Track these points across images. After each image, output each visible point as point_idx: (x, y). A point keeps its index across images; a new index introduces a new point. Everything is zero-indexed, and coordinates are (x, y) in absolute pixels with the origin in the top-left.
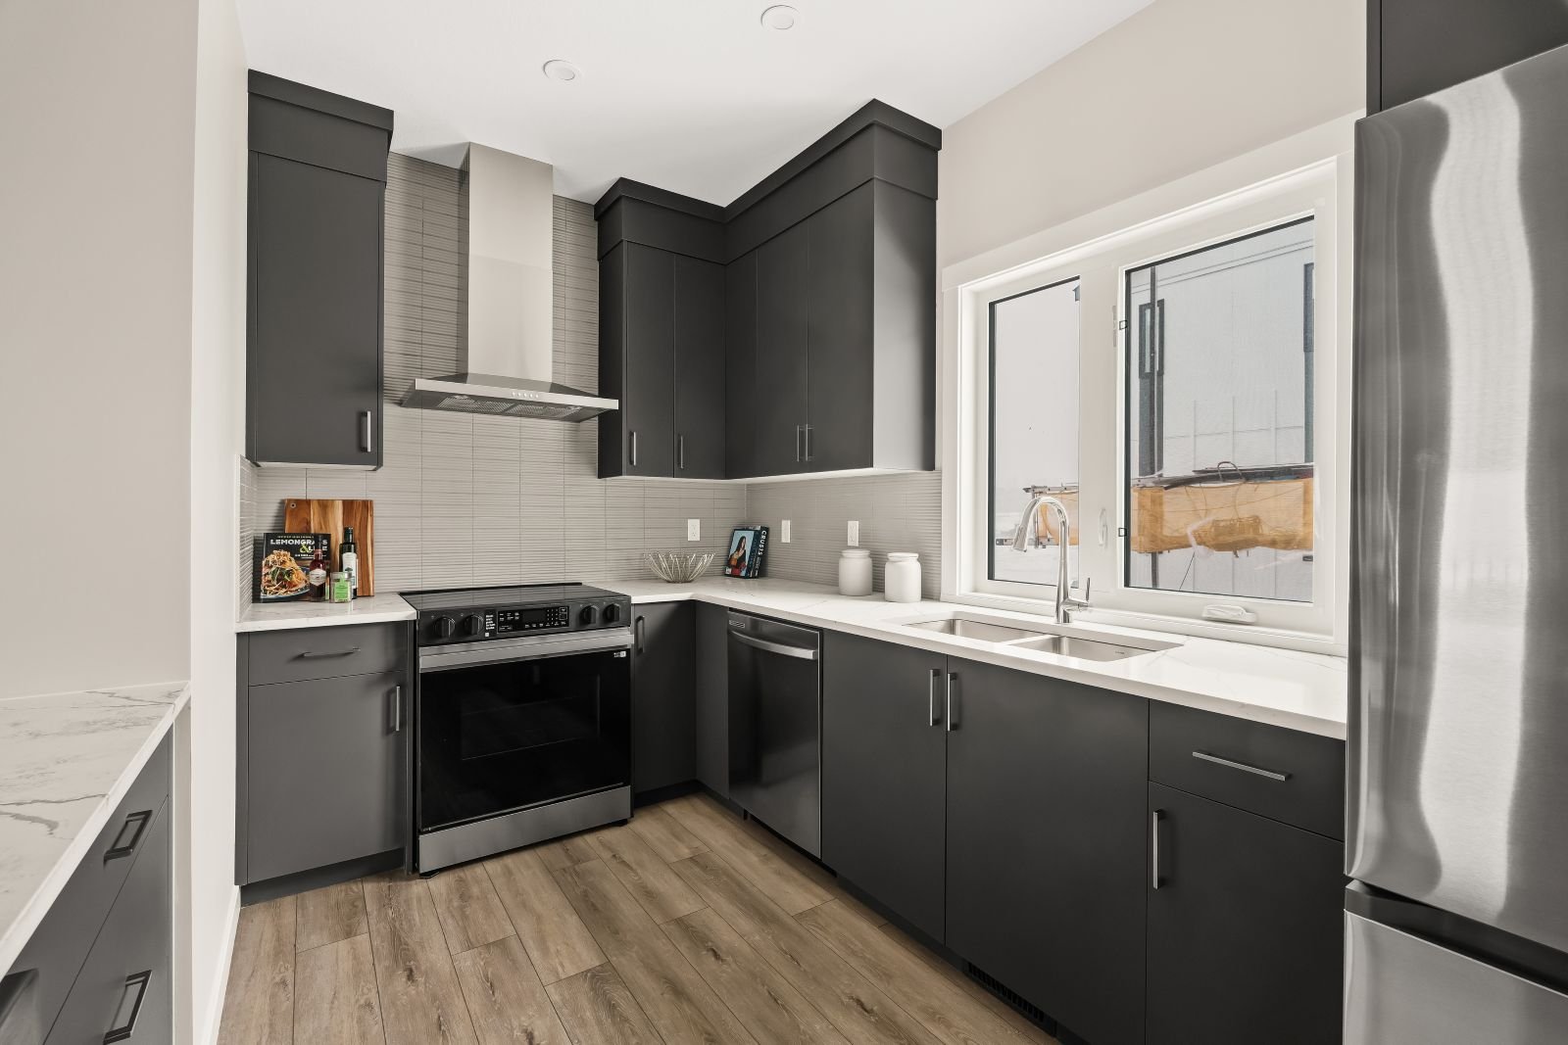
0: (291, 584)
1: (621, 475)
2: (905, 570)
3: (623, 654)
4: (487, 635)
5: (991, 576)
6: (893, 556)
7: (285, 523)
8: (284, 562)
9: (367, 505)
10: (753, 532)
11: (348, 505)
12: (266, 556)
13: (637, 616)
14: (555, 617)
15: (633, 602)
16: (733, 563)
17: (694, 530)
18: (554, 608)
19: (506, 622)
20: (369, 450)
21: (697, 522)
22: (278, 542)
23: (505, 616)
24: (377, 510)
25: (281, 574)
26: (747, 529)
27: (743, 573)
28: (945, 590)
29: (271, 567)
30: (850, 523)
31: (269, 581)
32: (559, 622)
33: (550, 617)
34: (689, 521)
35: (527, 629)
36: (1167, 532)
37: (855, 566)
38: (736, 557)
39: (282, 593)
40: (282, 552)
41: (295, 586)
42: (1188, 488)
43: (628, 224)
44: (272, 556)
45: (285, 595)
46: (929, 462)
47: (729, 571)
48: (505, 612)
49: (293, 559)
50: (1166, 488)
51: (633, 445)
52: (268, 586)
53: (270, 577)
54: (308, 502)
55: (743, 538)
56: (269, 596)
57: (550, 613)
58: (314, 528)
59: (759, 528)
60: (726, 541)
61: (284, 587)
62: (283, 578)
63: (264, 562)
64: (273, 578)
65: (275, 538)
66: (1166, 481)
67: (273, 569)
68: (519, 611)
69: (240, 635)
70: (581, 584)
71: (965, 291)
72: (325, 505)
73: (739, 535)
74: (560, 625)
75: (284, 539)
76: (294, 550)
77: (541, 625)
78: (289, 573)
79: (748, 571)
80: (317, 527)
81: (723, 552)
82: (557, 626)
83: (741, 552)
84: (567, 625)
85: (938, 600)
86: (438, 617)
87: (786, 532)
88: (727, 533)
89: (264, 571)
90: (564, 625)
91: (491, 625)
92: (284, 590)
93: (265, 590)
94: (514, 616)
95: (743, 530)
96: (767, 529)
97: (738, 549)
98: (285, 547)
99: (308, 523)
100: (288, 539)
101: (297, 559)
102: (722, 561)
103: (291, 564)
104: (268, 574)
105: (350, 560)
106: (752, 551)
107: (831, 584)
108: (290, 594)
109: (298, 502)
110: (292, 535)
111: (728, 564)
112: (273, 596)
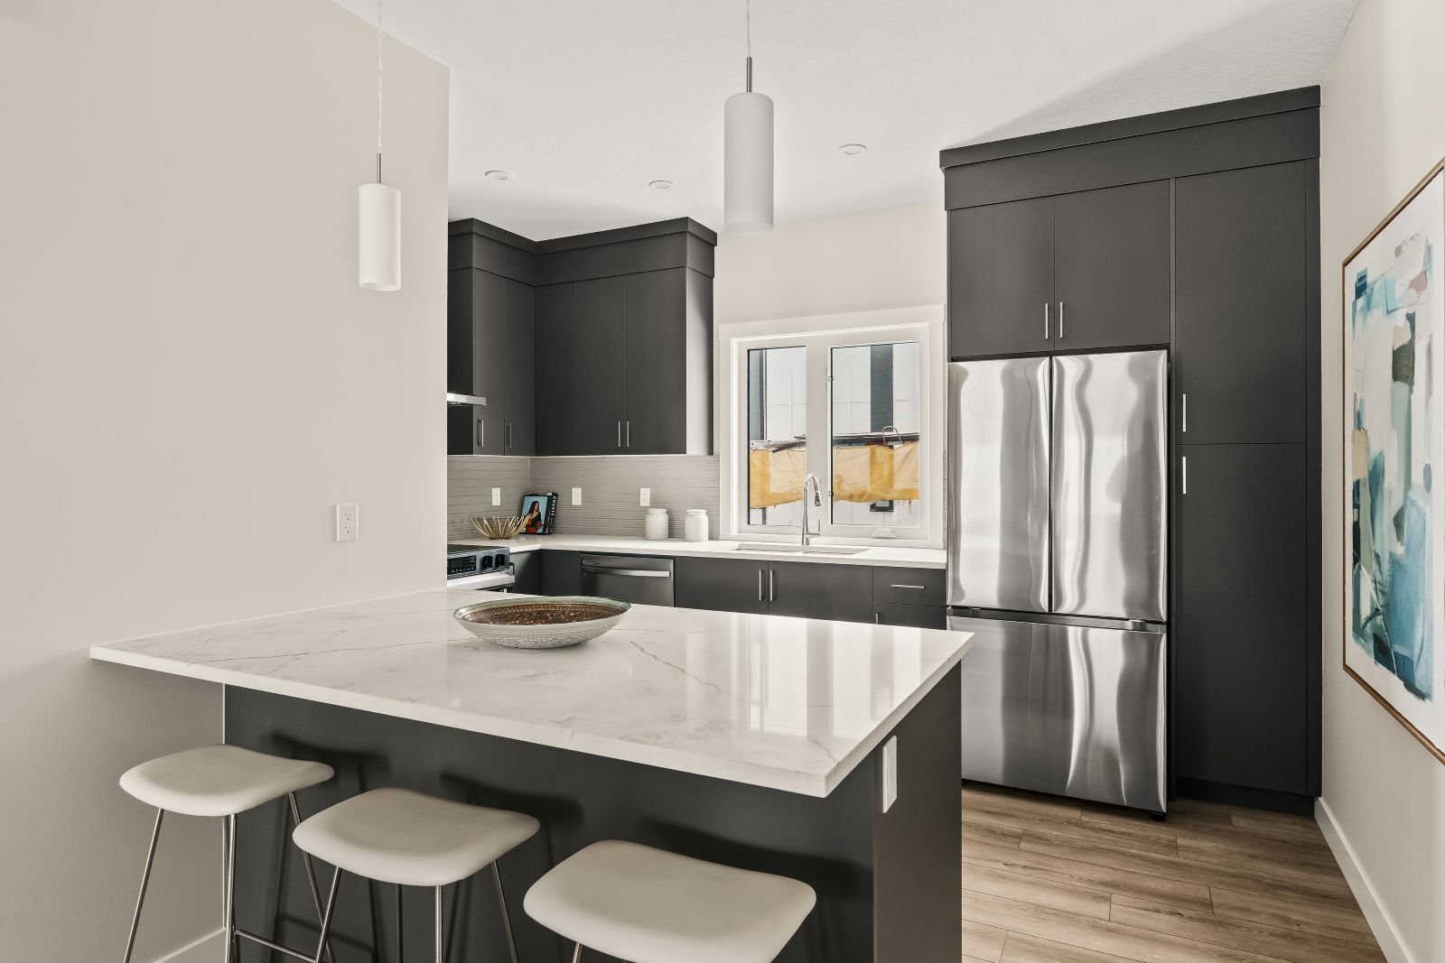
1: (472, 453)
2: (698, 521)
5: (749, 523)
6: (691, 511)
15: (511, 551)
17: (496, 497)
18: (468, 557)
21: (498, 490)
27: (540, 531)
28: (722, 534)
30: (643, 490)
32: (470, 567)
33: (465, 564)
34: (492, 489)
36: (773, 489)
37: (658, 520)
38: (530, 517)
42: (790, 452)
43: (479, 256)
46: (711, 452)
50: (774, 452)
51: (481, 431)
57: (465, 561)
59: (551, 494)
60: (517, 506)
66: (773, 446)
71: (734, 342)
73: (531, 500)
74: (471, 570)
77: (460, 570)
79: (544, 530)
82: (469, 571)
83: (535, 514)
84: (475, 569)
85: (717, 539)
87: (577, 497)
88: (518, 499)
90: (473, 570)
96: (557, 495)
97: (531, 511)
106: (547, 512)
107: (641, 534)
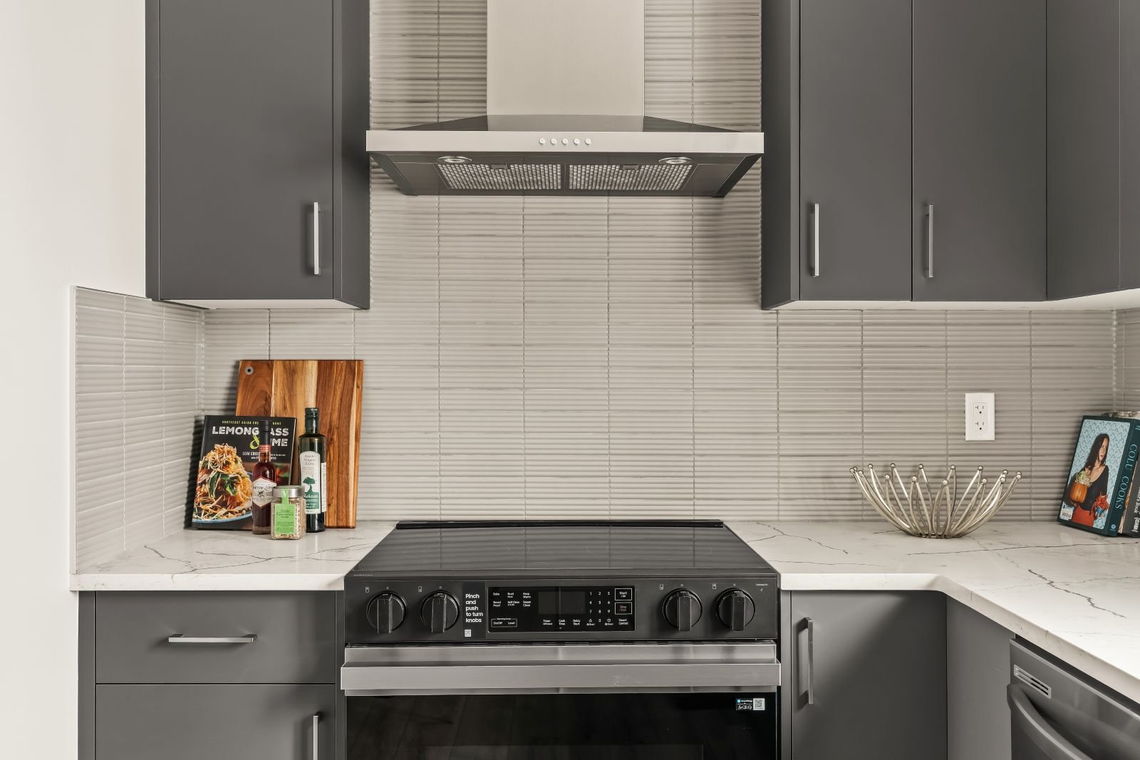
0: (235, 502)
3: (759, 705)
4: (468, 633)
7: (236, 399)
8: (227, 464)
9: (353, 368)
10: (1127, 426)
11: (326, 366)
12: (205, 454)
13: (796, 620)
14: (604, 607)
16: (1079, 494)
17: (980, 417)
18: (604, 589)
19: (504, 611)
20: (317, 271)
21: (988, 398)
22: (222, 431)
23: (504, 599)
24: (371, 376)
25: (222, 484)
26: (1116, 418)
27: (1100, 523)
29: (210, 471)
31: (205, 495)
32: (615, 620)
33: (595, 607)
34: (968, 396)
35: (547, 628)
38: (1085, 480)
39: (222, 516)
40: (227, 447)
41: (239, 504)
44: (212, 453)
45: (225, 519)
47: (1067, 512)
48: (504, 591)
49: (239, 459)
52: (204, 503)
53: (206, 488)
54: (269, 364)
55: (1102, 438)
56: (204, 519)
57: (595, 598)
58: (275, 409)
60: (1062, 444)
61: (223, 504)
62: (224, 490)
63: (201, 463)
64: (211, 489)
65: (219, 424)
67: (213, 474)
68: (535, 592)
69: (83, 595)
70: (718, 524)
72: (293, 369)
73: (1093, 429)
74: (617, 627)
75: (231, 426)
76: (241, 443)
77: (576, 622)
78: (233, 482)
79: (1114, 517)
80: (280, 407)
81: (1054, 467)
82: (608, 628)
83: (1097, 472)
84: (631, 626)
86: (378, 591)
88: (1068, 424)
89: (202, 477)
90: (623, 628)
91: (474, 615)
92: (224, 511)
93: (200, 509)
94: (522, 600)
95: (1105, 417)
97: (1090, 464)
98: (230, 439)
99: (268, 399)
100: (236, 426)
101: (246, 460)
102: (1053, 488)
103: (237, 468)
104: (204, 482)
105: (311, 463)
108: (232, 517)
109: (256, 364)
110: (243, 420)
111: (1066, 496)
112: (210, 520)
